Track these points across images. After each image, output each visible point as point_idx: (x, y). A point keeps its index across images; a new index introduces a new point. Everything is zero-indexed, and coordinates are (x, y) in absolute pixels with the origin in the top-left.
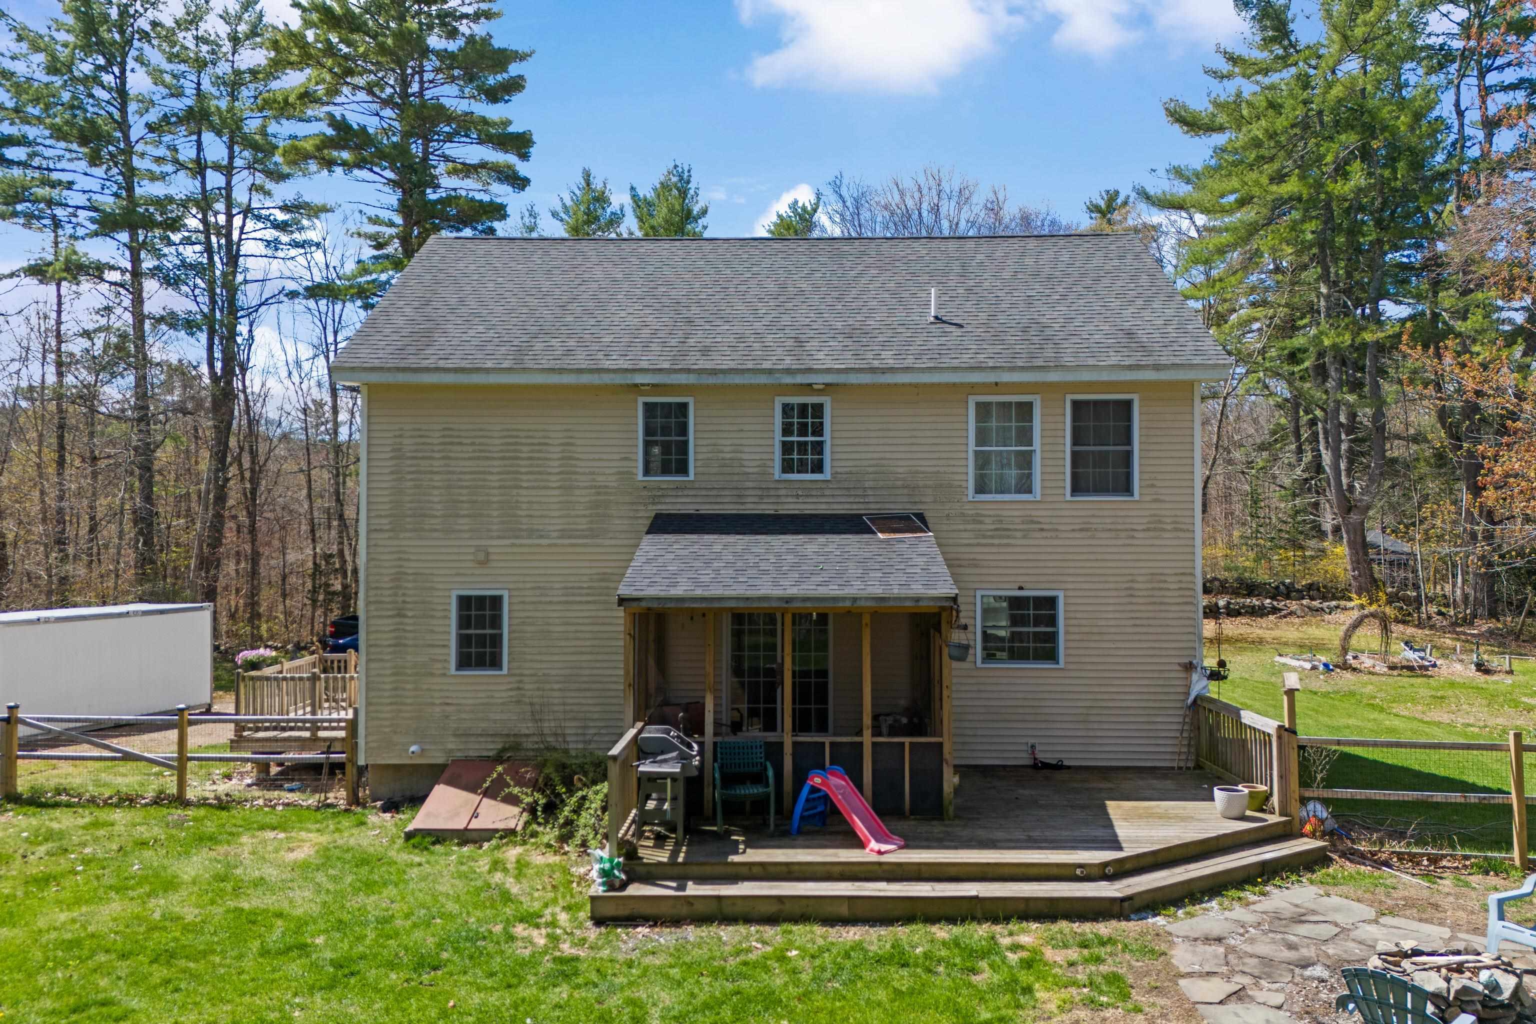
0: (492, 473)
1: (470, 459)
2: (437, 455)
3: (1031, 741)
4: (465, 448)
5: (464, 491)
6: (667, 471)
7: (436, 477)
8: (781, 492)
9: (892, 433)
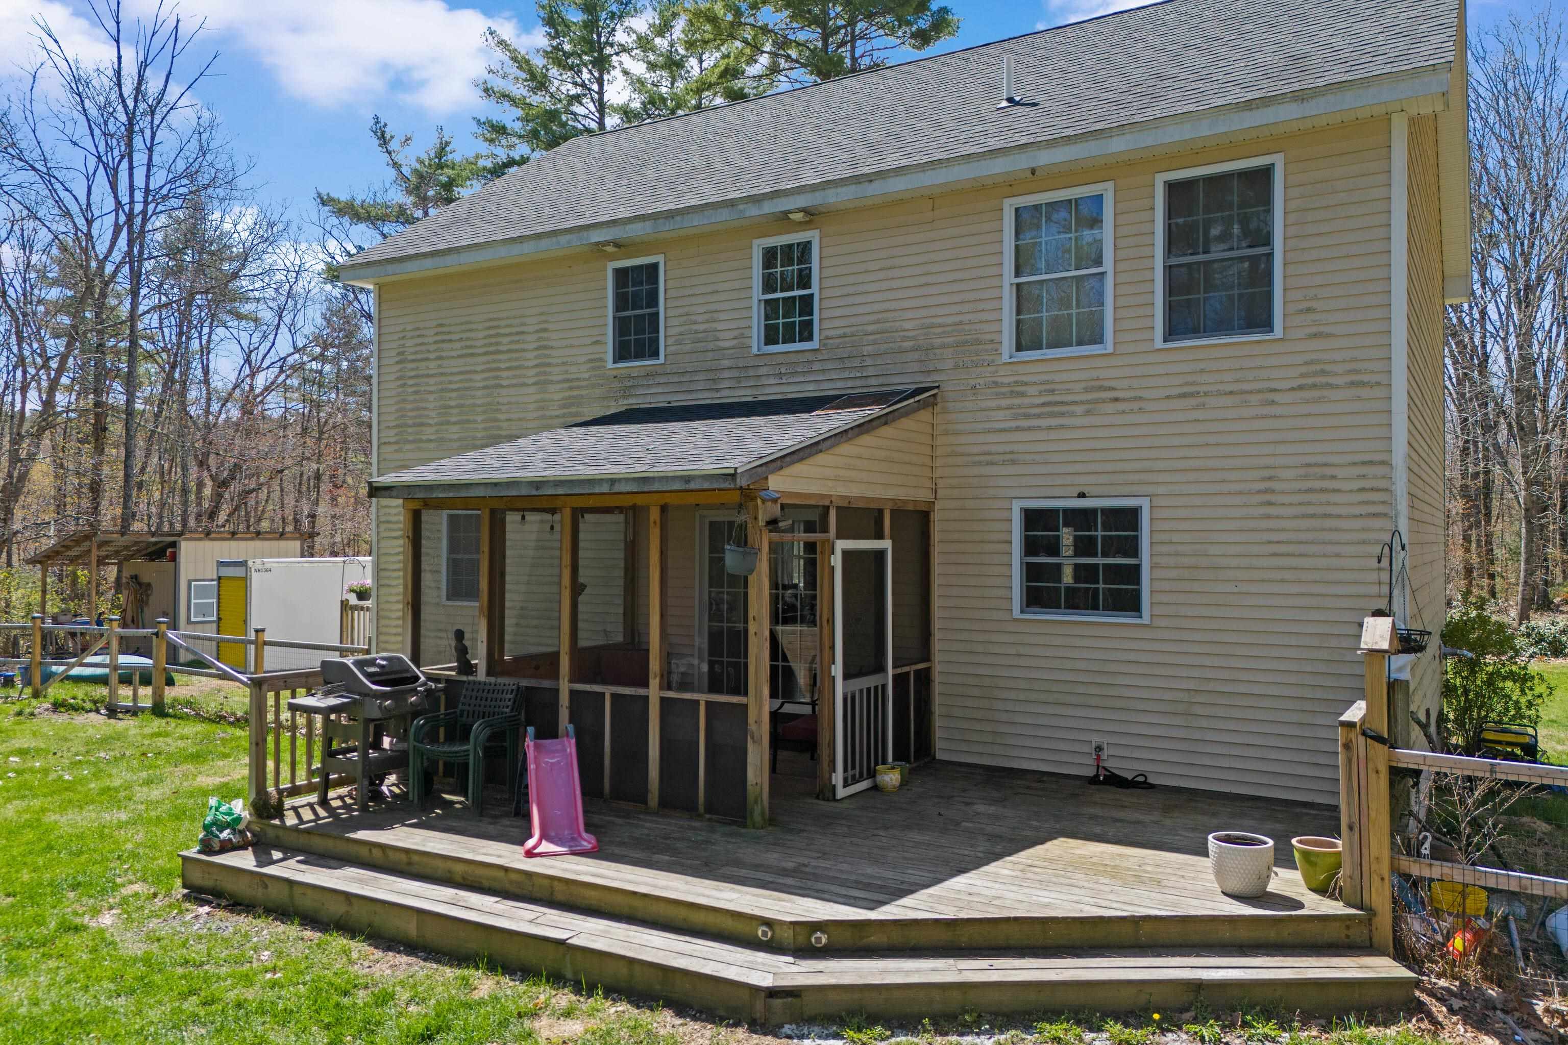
0: (476, 372)
1: (460, 357)
3: (1096, 739)
6: (639, 356)
7: (432, 381)
8: (763, 371)
9: (897, 273)
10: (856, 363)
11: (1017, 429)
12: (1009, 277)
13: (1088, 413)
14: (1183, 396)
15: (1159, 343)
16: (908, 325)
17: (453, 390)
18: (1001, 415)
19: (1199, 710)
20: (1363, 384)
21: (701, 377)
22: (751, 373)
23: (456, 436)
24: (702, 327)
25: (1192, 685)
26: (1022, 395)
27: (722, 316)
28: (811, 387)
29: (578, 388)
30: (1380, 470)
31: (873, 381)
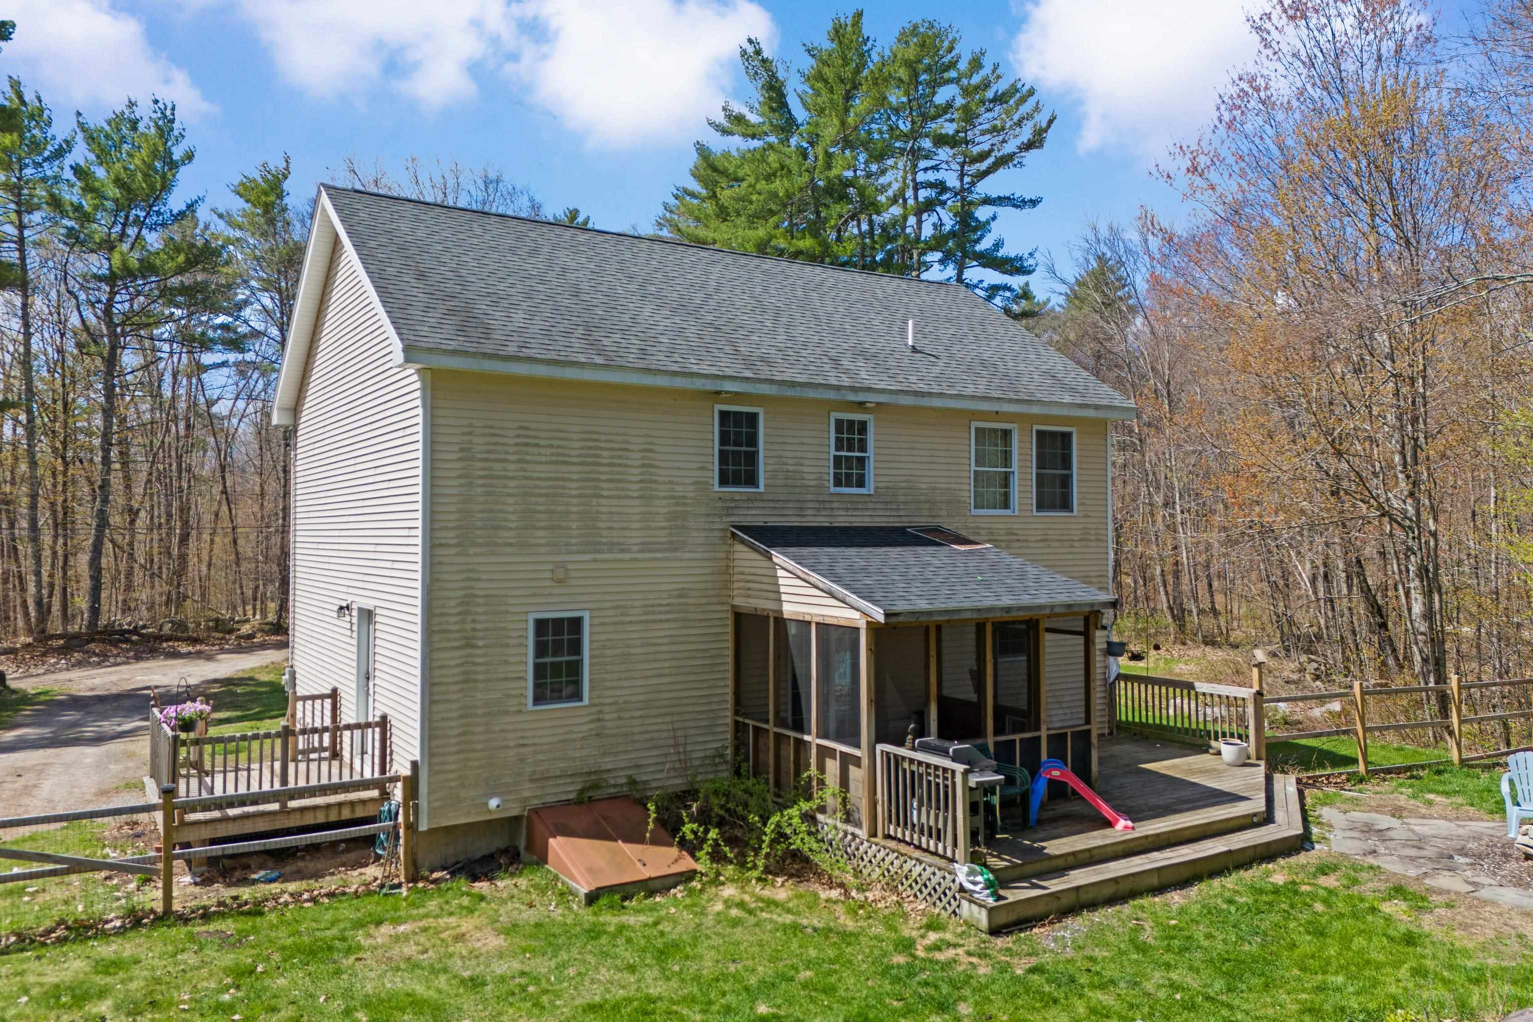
0: (571, 480)
1: (547, 463)
2: (511, 458)
4: (543, 451)
5: (542, 500)
6: (737, 482)
8: (835, 505)
12: (973, 466)
15: (1034, 512)
16: (924, 486)
17: (540, 495)
21: (791, 505)
22: (828, 506)
24: (791, 468)
27: (807, 462)
28: (868, 519)
29: (685, 504)
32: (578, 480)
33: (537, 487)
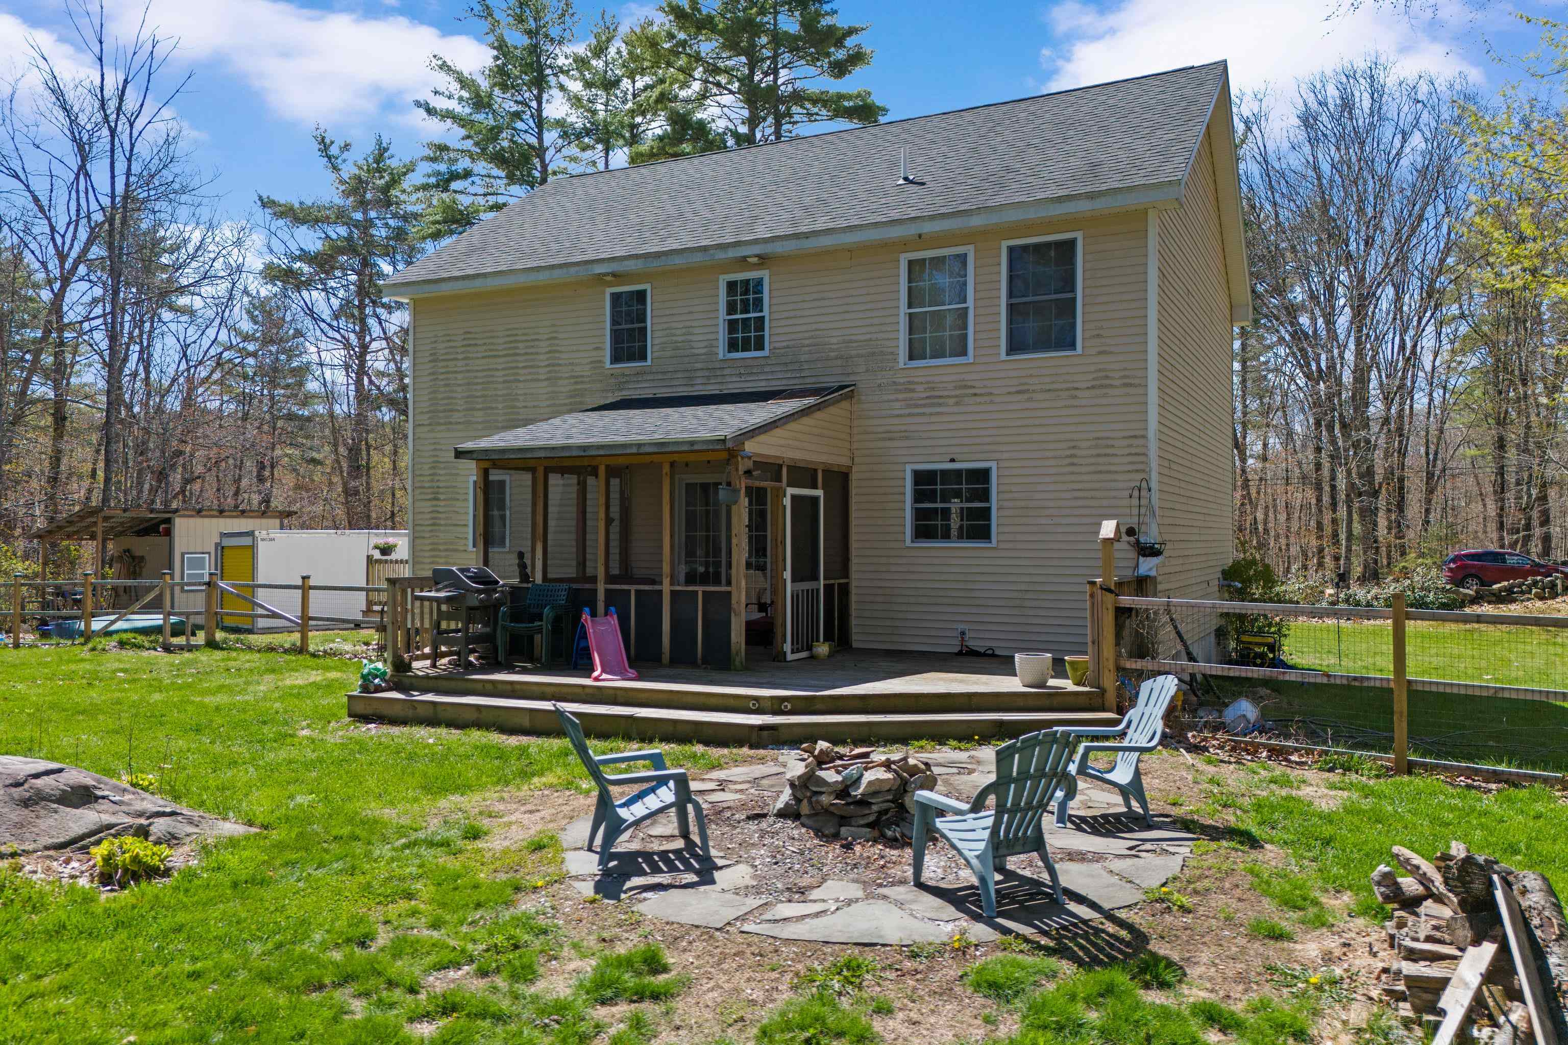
0: (497, 370)
1: (483, 357)
2: (460, 356)
3: (961, 627)
4: (479, 348)
5: (479, 387)
6: (631, 358)
7: (459, 376)
8: (726, 372)
9: (826, 303)
10: (796, 367)
11: (909, 415)
12: (903, 309)
13: (957, 404)
14: (1019, 392)
15: (1003, 356)
16: (834, 340)
17: (477, 384)
18: (897, 405)
19: (1028, 604)
20: (1131, 385)
21: (679, 375)
22: (718, 373)
23: (480, 420)
24: (680, 339)
25: (1023, 587)
26: (913, 391)
27: (696, 331)
28: (763, 384)
29: (582, 382)
30: (1140, 442)
31: (808, 380)
32: (503, 369)
33: (476, 377)
